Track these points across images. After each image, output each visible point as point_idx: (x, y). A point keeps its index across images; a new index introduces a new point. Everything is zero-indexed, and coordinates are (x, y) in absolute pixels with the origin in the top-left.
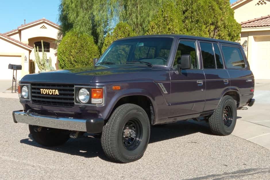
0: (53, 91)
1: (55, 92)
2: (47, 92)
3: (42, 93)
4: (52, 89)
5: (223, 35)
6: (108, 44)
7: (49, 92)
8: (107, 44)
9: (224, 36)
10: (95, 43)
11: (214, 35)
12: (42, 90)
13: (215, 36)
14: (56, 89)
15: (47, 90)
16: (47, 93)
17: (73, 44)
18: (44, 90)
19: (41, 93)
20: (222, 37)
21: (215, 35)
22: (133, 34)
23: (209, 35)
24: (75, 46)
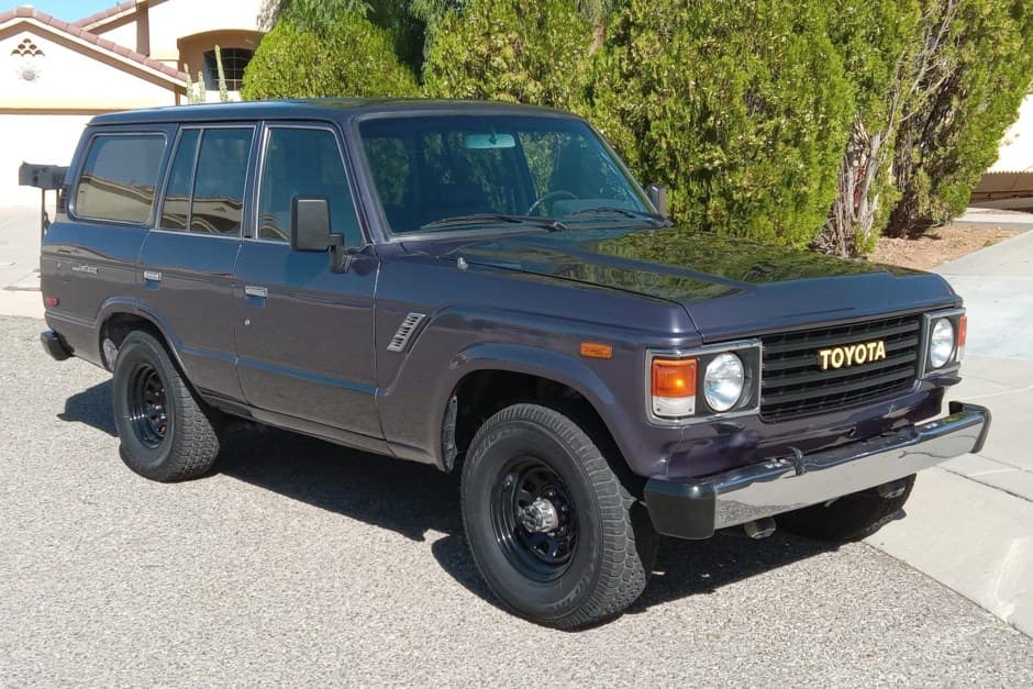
0: (868, 350)
1: (875, 349)
2: (849, 356)
3: (825, 367)
4: (865, 342)
5: (987, 11)
6: (446, 67)
7: (854, 354)
8: (442, 66)
9: (990, 16)
10: (400, 61)
11: (944, 13)
12: (825, 353)
13: (948, 19)
14: (876, 340)
15: (846, 349)
16: (849, 363)
17: (302, 69)
18: (838, 350)
19: (822, 365)
20: (982, 20)
21: (949, 11)
22: (561, 15)
23: (919, 13)
24: (307, 76)
